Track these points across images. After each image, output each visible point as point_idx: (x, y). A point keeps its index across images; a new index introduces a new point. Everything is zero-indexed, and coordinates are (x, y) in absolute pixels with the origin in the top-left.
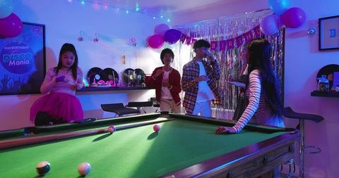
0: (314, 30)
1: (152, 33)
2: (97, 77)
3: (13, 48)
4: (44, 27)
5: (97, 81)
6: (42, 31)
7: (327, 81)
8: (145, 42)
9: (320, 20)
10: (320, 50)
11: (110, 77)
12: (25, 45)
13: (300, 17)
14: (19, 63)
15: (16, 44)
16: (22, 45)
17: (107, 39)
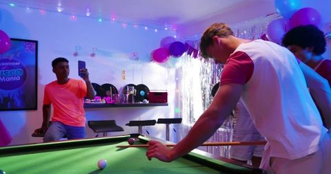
3: (3, 64)
4: (36, 42)
6: (34, 47)
8: (149, 56)
11: (107, 93)
12: (16, 62)
14: (9, 79)
15: (7, 61)
16: (13, 61)
17: (105, 54)
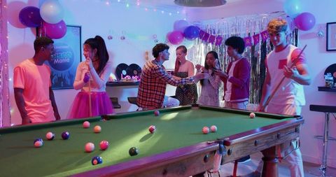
0: (323, 33)
1: (171, 30)
2: (124, 72)
4: (80, 27)
5: (124, 76)
7: (332, 78)
9: (328, 24)
10: (327, 50)
11: (135, 72)
12: (66, 45)
13: (311, 21)
14: (62, 61)
